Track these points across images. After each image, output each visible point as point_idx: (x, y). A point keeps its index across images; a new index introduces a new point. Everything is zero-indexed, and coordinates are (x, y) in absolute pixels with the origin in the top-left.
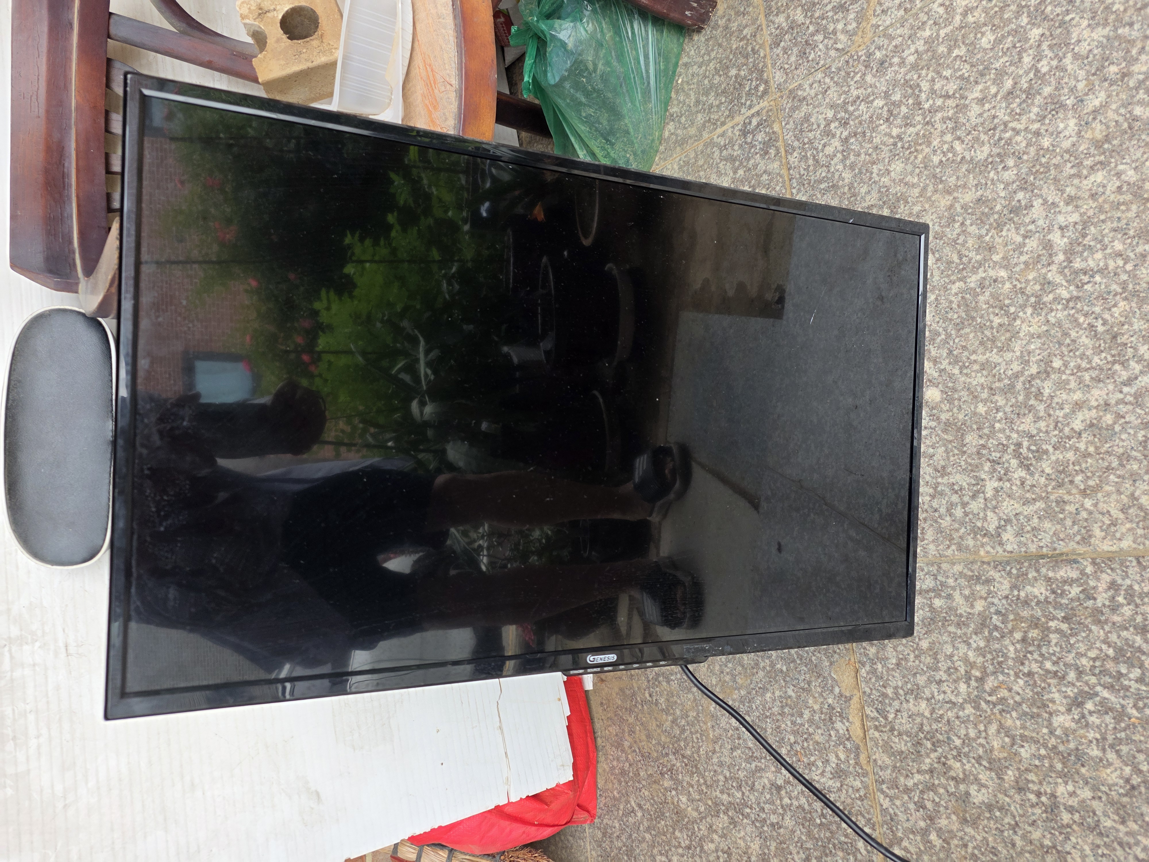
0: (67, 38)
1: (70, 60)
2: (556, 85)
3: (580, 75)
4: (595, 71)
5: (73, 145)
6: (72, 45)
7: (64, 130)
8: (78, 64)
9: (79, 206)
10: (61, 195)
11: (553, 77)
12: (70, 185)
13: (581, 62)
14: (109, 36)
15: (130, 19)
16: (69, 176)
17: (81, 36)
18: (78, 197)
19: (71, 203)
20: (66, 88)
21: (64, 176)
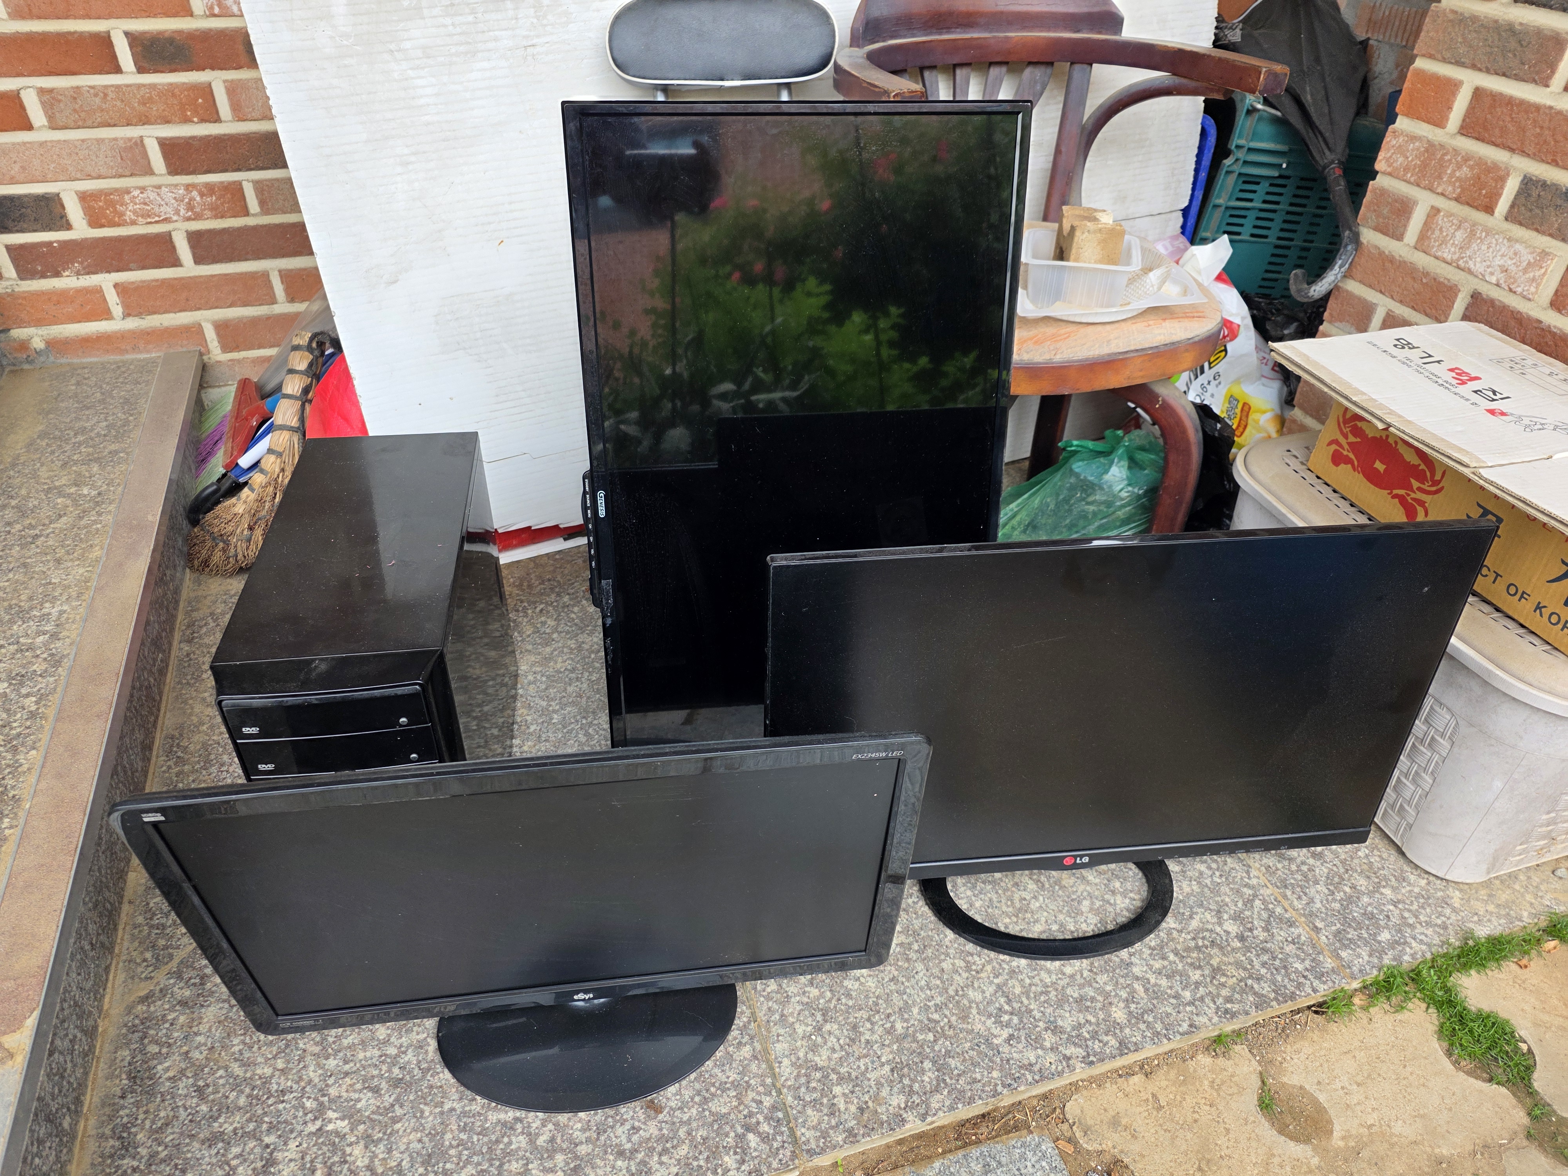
0: (1066, 28)
1: (1049, 31)
2: (1071, 470)
3: (1084, 491)
4: (1088, 503)
5: (975, 35)
6: (1061, 32)
7: (987, 27)
8: (1045, 38)
9: (924, 42)
10: (932, 27)
11: (1078, 466)
12: (940, 34)
13: (1094, 490)
14: (1072, 63)
15: (1089, 81)
16: (948, 33)
17: (1070, 39)
18: (931, 41)
19: (926, 35)
20: (1024, 28)
21: (948, 29)
